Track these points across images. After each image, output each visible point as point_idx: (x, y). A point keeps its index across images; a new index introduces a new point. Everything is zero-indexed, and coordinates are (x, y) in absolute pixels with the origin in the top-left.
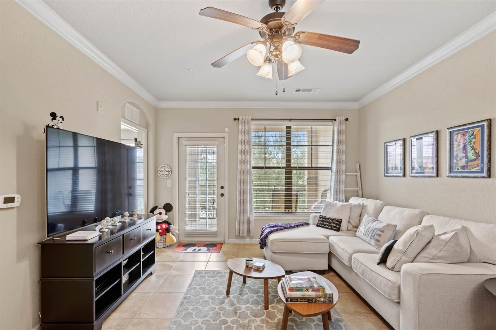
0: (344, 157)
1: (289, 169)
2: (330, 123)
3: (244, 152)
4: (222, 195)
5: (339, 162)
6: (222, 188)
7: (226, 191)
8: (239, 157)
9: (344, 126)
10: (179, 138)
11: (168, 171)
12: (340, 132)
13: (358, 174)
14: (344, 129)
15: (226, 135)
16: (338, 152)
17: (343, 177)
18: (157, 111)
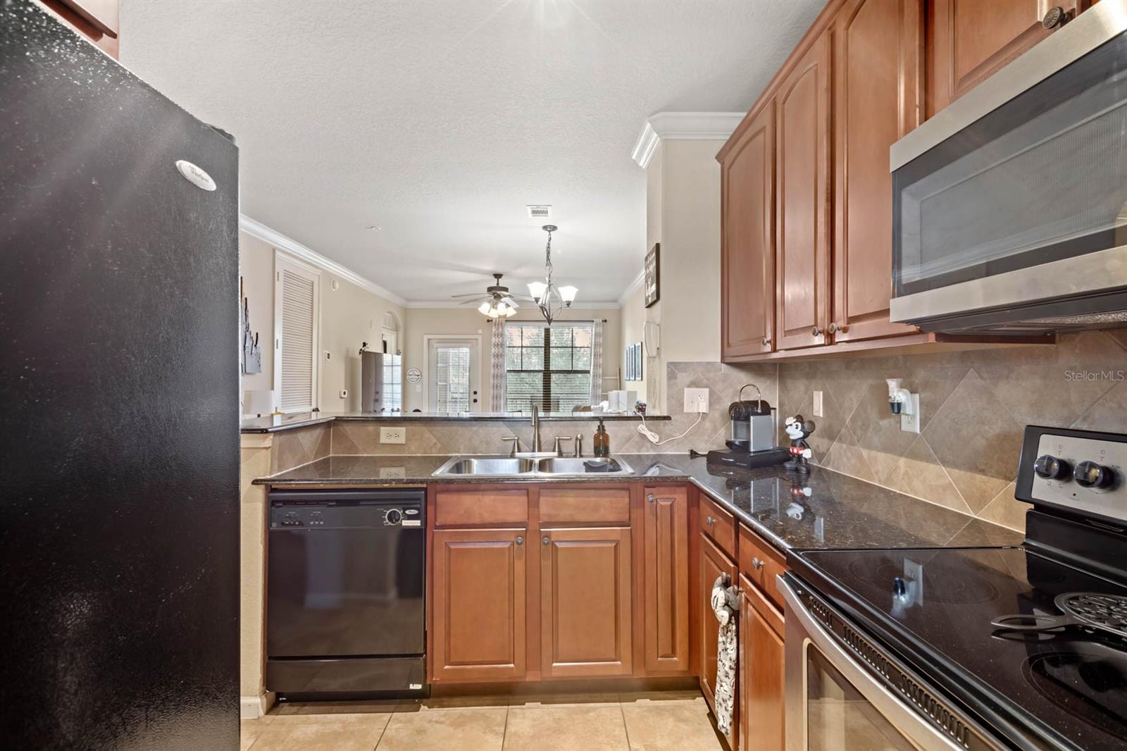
0: (601, 361)
1: (547, 373)
2: (590, 324)
3: (497, 356)
4: (475, 401)
5: (595, 366)
6: (475, 393)
7: (478, 397)
8: (492, 360)
9: (601, 328)
10: (430, 341)
11: (418, 375)
12: (596, 335)
13: (618, 377)
14: (601, 331)
15: (480, 338)
16: (595, 355)
17: (600, 381)
18: (406, 312)
